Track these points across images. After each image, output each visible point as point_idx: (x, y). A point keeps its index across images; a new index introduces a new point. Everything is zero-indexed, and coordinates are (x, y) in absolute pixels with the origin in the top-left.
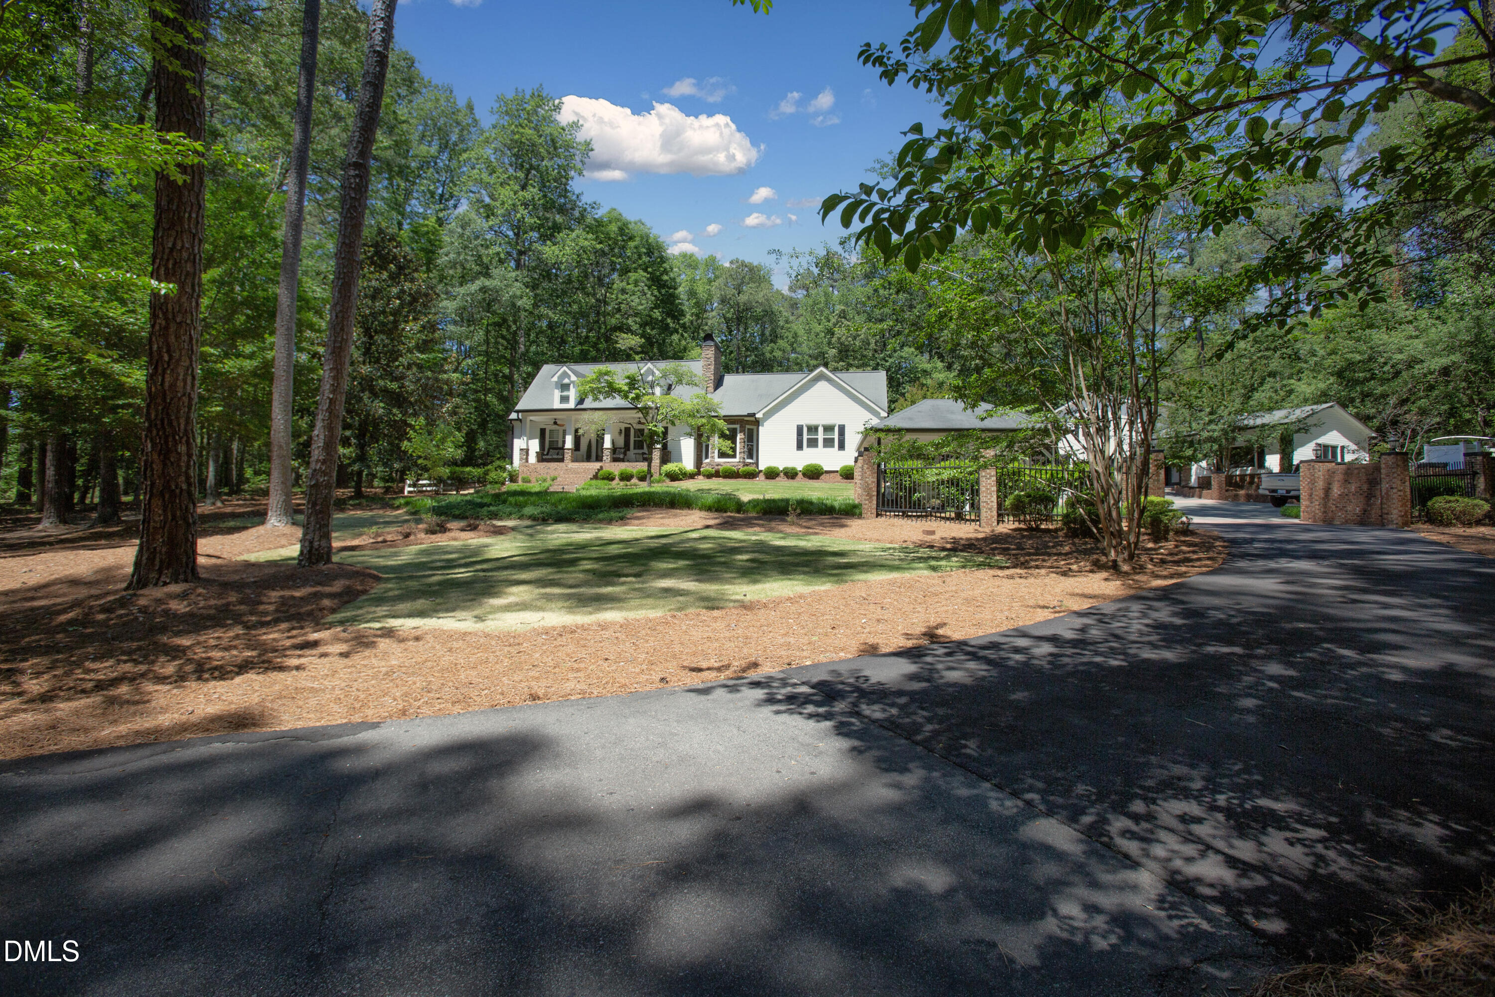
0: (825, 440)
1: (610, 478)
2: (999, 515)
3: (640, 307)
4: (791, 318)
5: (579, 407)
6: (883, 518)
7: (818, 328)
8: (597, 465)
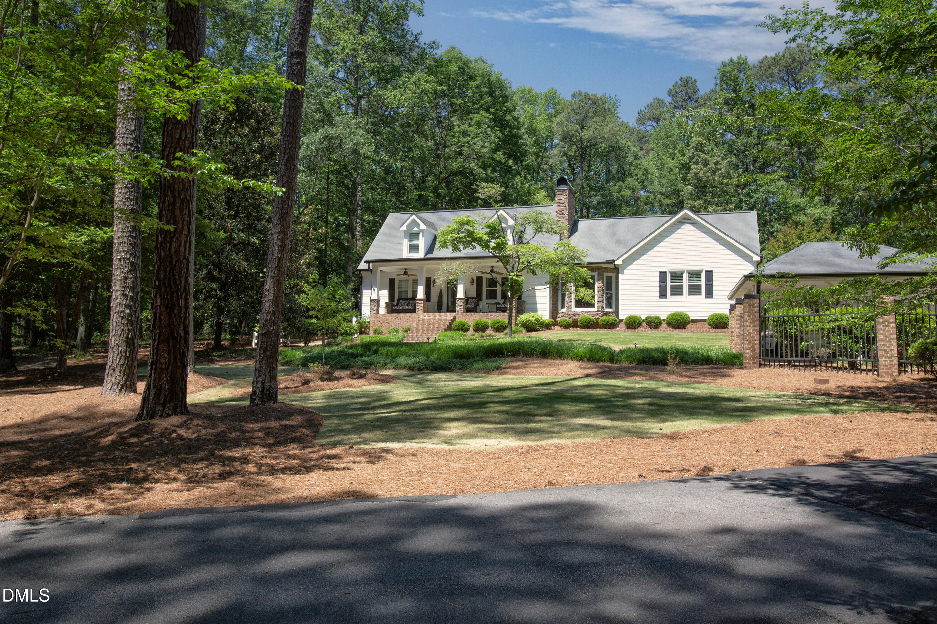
0: (691, 287)
1: (464, 329)
2: (900, 365)
3: (483, 150)
4: (641, 153)
5: (429, 256)
6: (767, 368)
7: (672, 163)
8: (451, 316)
